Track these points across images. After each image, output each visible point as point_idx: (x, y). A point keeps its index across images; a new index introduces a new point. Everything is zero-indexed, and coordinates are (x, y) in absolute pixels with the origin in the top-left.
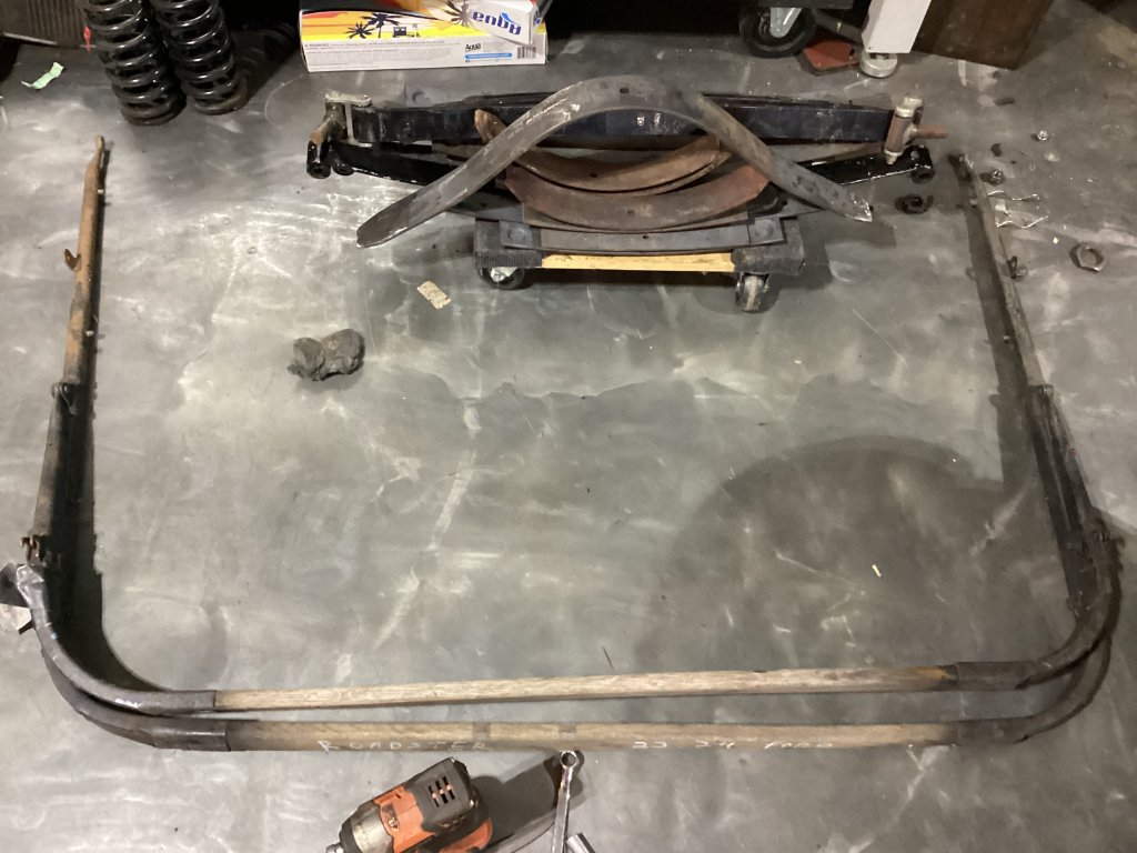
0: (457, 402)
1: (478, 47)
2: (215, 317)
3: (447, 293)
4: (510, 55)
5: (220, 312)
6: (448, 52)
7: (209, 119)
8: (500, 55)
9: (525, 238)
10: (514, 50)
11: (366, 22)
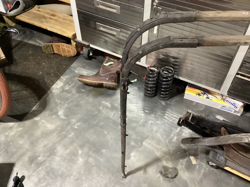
2: (144, 143)
3: (197, 161)
4: (232, 111)
5: (145, 142)
6: (217, 105)
7: (160, 101)
8: (229, 110)
9: (222, 160)
10: (233, 111)
11: (201, 93)
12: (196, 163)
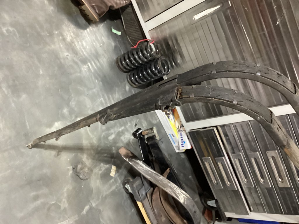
0: (89, 201)
1: (174, 136)
3: (115, 174)
6: (169, 130)
7: (126, 81)
8: (174, 142)
9: (143, 194)
10: (177, 145)
12: (114, 176)
